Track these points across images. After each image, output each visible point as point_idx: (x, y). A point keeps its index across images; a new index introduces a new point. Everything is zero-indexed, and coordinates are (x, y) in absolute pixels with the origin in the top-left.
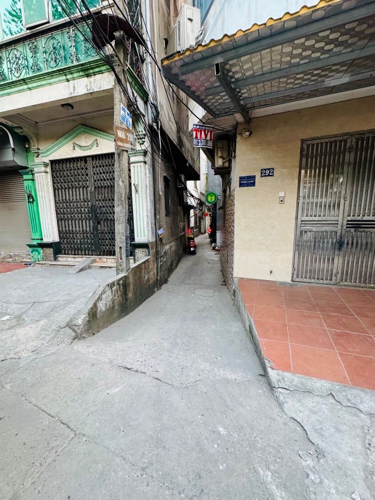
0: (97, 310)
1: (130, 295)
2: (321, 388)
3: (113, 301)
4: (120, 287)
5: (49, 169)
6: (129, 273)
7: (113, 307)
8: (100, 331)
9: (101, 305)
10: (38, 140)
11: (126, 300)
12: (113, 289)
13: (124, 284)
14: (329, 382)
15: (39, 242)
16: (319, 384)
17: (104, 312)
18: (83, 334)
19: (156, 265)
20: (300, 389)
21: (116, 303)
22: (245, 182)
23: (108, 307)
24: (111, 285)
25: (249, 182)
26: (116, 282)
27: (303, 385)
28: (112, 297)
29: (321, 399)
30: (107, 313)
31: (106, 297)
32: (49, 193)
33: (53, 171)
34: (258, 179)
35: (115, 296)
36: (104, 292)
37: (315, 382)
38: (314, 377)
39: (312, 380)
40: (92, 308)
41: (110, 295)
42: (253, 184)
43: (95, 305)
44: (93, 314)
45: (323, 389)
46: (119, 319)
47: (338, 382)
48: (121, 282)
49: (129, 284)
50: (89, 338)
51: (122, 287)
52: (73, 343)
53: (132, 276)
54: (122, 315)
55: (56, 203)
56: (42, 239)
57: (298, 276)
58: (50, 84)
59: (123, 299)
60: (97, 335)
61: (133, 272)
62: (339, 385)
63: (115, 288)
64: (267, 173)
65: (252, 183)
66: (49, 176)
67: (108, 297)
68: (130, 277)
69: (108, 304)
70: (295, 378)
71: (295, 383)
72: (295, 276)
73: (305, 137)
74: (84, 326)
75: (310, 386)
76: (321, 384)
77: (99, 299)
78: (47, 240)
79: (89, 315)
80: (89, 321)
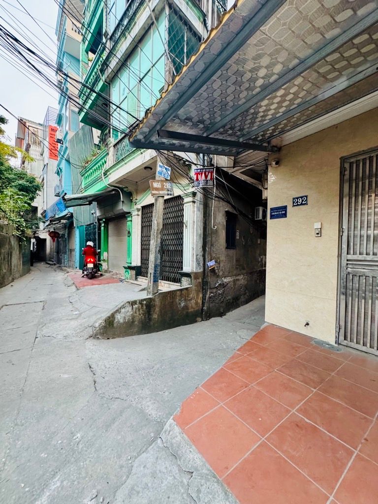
0: (115, 320)
1: (155, 316)
2: (189, 461)
3: (133, 317)
4: (142, 306)
5: (140, 213)
6: (155, 296)
7: (133, 322)
8: (115, 338)
9: (119, 317)
10: (137, 193)
11: (150, 319)
12: (134, 306)
13: (148, 306)
14: (204, 460)
15: (129, 265)
16: (192, 456)
17: (121, 323)
18: (97, 335)
19: (201, 295)
20: (172, 449)
21: (137, 319)
22: (276, 213)
23: (127, 321)
24: (133, 303)
25: (280, 213)
26: (138, 302)
27: (178, 448)
28: (132, 313)
29: (177, 471)
30: (125, 325)
31: (125, 312)
32: (138, 229)
33: (142, 214)
34: (290, 209)
35: (136, 313)
36: (123, 307)
37: (190, 451)
38: (195, 446)
39: (190, 448)
40: (109, 317)
41: (130, 311)
42: (285, 215)
43: (113, 315)
44: (110, 322)
45: (190, 462)
46: (138, 334)
47: (212, 467)
48: (145, 302)
49: (154, 306)
50: (103, 340)
51: (145, 307)
52: (88, 340)
53: (158, 300)
54: (144, 331)
55: (142, 236)
56: (131, 263)
57: (345, 338)
58: (134, 158)
59: (145, 317)
60: (111, 340)
61: (161, 296)
62: (208, 470)
63: (136, 306)
64: (301, 201)
65: (283, 214)
66: (140, 217)
67: (128, 312)
68: (157, 300)
69: (127, 318)
70: (179, 437)
71: (174, 441)
72: (342, 338)
73: (345, 154)
74: (100, 329)
75: (182, 452)
76: (194, 457)
77: (118, 311)
78: (134, 264)
79: (105, 322)
80: (105, 327)
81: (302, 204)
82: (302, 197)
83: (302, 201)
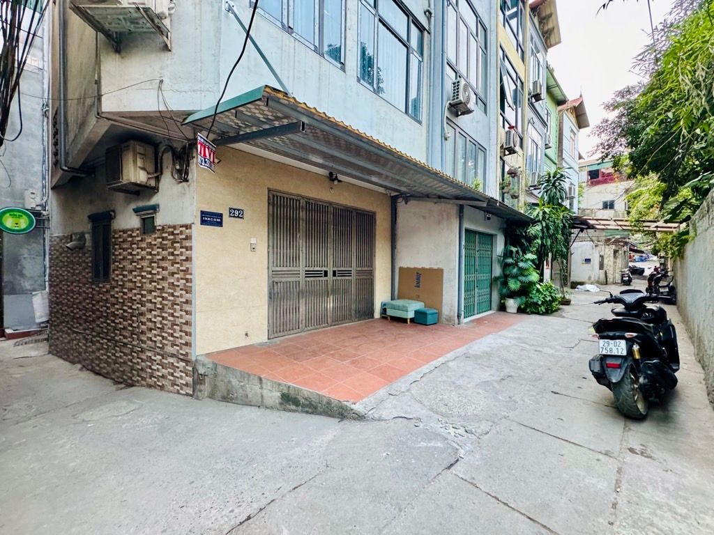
22: (209, 219)
25: (215, 220)
34: (226, 219)
42: (220, 224)
57: (273, 332)
64: (237, 213)
65: (218, 222)
72: (270, 333)
73: (271, 187)
81: (238, 217)
82: (239, 210)
83: (239, 214)
